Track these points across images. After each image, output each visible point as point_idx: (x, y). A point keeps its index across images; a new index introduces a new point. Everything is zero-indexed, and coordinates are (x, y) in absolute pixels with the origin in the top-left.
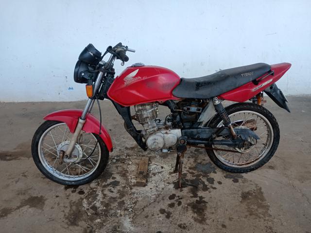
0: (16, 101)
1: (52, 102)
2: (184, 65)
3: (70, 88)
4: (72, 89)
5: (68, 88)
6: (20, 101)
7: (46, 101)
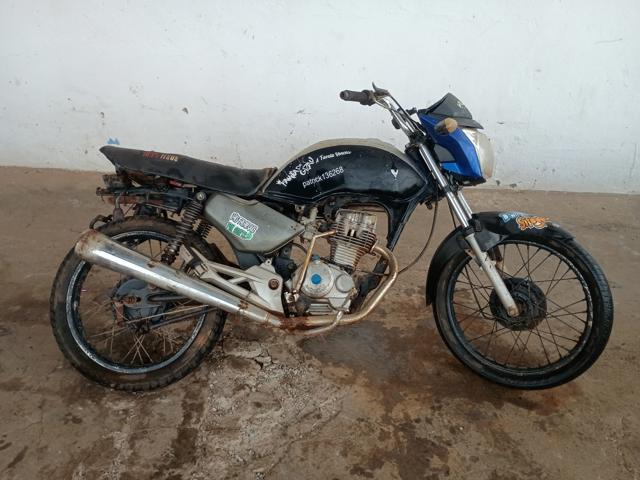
1: (69, 171)
4: (117, 143)
5: (108, 140)
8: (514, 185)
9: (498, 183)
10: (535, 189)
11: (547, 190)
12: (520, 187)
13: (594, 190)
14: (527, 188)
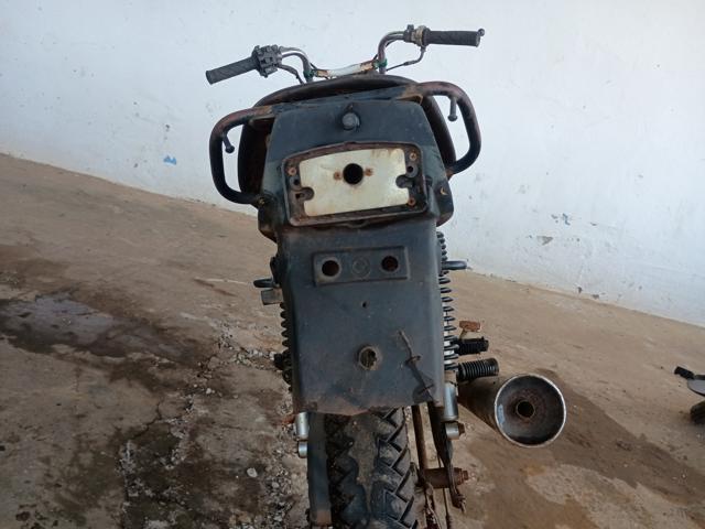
0: (17, 155)
2: (477, 179)
3: (167, 159)
4: (174, 162)
5: (165, 156)
6: (27, 157)
7: (96, 175)
8: (596, 296)
9: (580, 290)
10: (618, 305)
11: (631, 308)
12: (602, 299)
13: (679, 318)
14: (609, 302)
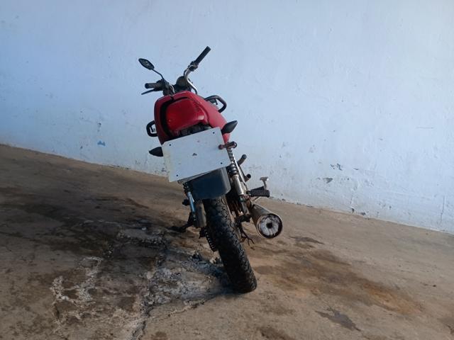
1: (66, 158)
2: (284, 145)
3: (100, 143)
5: (98, 141)
8: (364, 214)
9: (353, 210)
10: (378, 219)
11: (386, 220)
12: (368, 215)
13: (417, 225)
14: (372, 217)
